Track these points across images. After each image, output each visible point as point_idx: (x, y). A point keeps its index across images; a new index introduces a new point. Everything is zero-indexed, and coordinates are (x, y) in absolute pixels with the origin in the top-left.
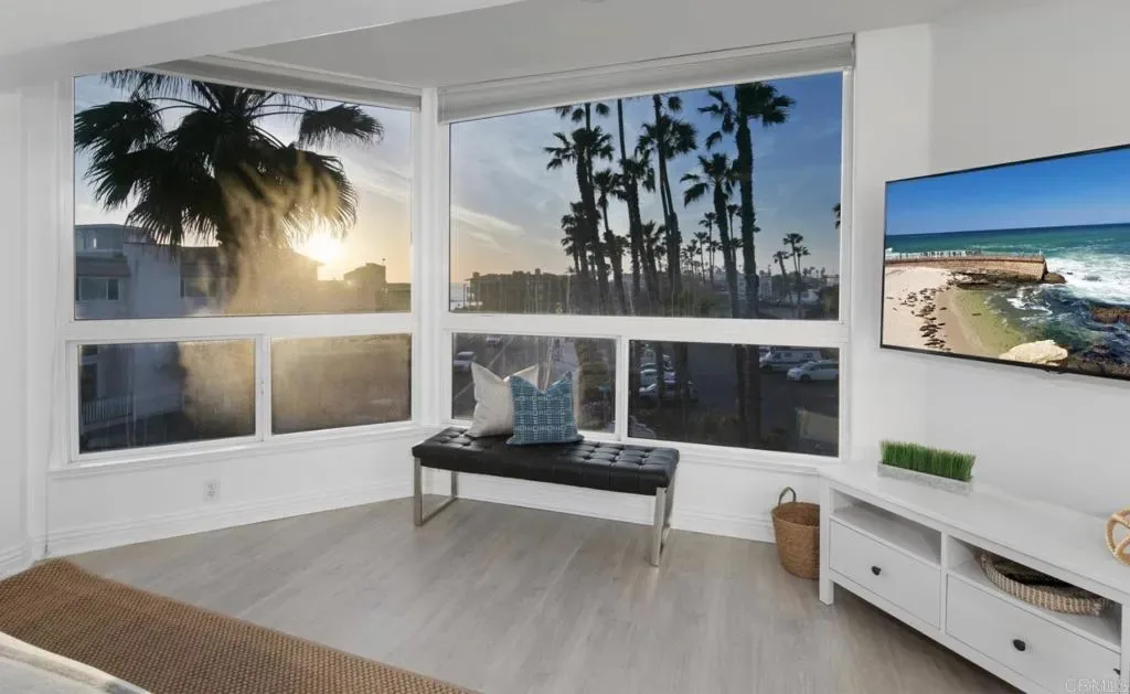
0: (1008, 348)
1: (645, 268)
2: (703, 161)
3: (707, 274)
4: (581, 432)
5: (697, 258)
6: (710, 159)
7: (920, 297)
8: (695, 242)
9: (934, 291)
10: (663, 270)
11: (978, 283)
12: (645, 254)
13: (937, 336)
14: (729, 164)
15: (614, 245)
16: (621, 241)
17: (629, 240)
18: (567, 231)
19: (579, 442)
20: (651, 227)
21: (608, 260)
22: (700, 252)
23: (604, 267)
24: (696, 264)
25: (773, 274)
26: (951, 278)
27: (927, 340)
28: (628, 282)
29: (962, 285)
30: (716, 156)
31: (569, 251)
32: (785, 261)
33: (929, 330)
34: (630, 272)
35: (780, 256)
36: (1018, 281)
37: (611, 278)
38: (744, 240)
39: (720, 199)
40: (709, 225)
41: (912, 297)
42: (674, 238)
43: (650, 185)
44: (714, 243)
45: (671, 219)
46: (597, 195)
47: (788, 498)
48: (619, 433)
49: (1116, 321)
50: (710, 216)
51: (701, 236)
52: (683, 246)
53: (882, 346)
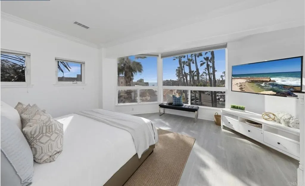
0: (260, 92)
1: (192, 79)
2: (204, 58)
3: (205, 80)
4: (183, 104)
5: (203, 77)
6: (206, 57)
7: (239, 84)
8: (203, 74)
9: (242, 83)
10: (196, 79)
11: (253, 82)
12: (192, 77)
13: (243, 89)
14: (210, 59)
15: (186, 75)
16: (188, 74)
17: (189, 74)
18: (177, 72)
19: (183, 105)
20: (193, 71)
21: (185, 78)
22: (204, 76)
23: (184, 79)
24: (203, 78)
25: (220, 80)
26: (246, 81)
27: (241, 90)
28: (189, 82)
29: (248, 82)
30: (207, 57)
31: (177, 76)
32: (223, 77)
33: (241, 89)
34: (189, 80)
35: (222, 76)
36: (263, 81)
37: (185, 81)
38: (213, 73)
39: (208, 65)
40: (206, 70)
41: (237, 84)
42: (198, 73)
43: (193, 63)
44: (207, 74)
45: (197, 70)
46: (183, 65)
47: (217, 114)
48: (189, 104)
49: (290, 88)
50: (206, 68)
51: (204, 72)
52: (200, 75)
53: (232, 91)
